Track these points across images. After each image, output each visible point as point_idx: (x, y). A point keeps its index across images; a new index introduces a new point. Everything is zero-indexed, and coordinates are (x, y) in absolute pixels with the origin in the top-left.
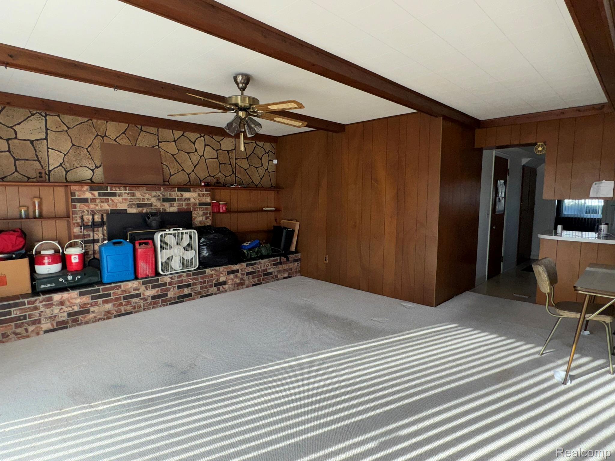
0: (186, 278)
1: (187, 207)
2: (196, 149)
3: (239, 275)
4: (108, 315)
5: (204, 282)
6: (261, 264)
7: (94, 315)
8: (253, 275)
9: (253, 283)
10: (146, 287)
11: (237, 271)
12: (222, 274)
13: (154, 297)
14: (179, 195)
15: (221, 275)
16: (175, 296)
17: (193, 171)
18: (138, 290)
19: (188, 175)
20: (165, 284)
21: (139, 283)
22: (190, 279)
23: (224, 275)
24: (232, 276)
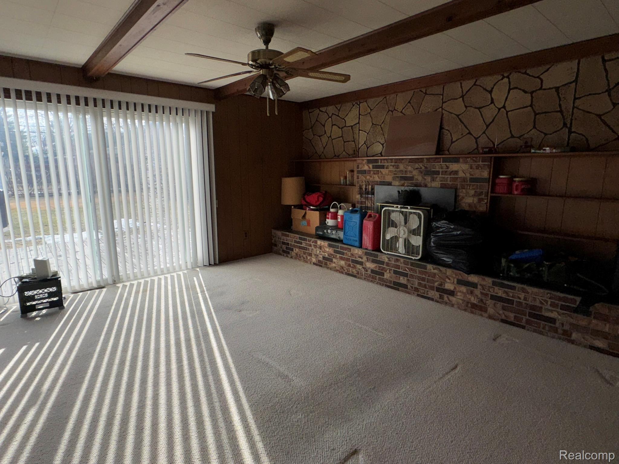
0: (403, 265)
1: (451, 183)
2: (492, 99)
3: (477, 292)
4: (341, 270)
5: (423, 279)
6: (528, 293)
7: (334, 265)
8: (506, 305)
9: (503, 317)
10: (367, 258)
11: (475, 285)
12: (449, 279)
13: (373, 271)
14: (445, 167)
15: (447, 280)
16: (391, 279)
17: (484, 133)
18: (362, 258)
19: (476, 139)
20: (383, 263)
21: (363, 252)
22: (407, 267)
23: (452, 282)
24: (464, 289)
